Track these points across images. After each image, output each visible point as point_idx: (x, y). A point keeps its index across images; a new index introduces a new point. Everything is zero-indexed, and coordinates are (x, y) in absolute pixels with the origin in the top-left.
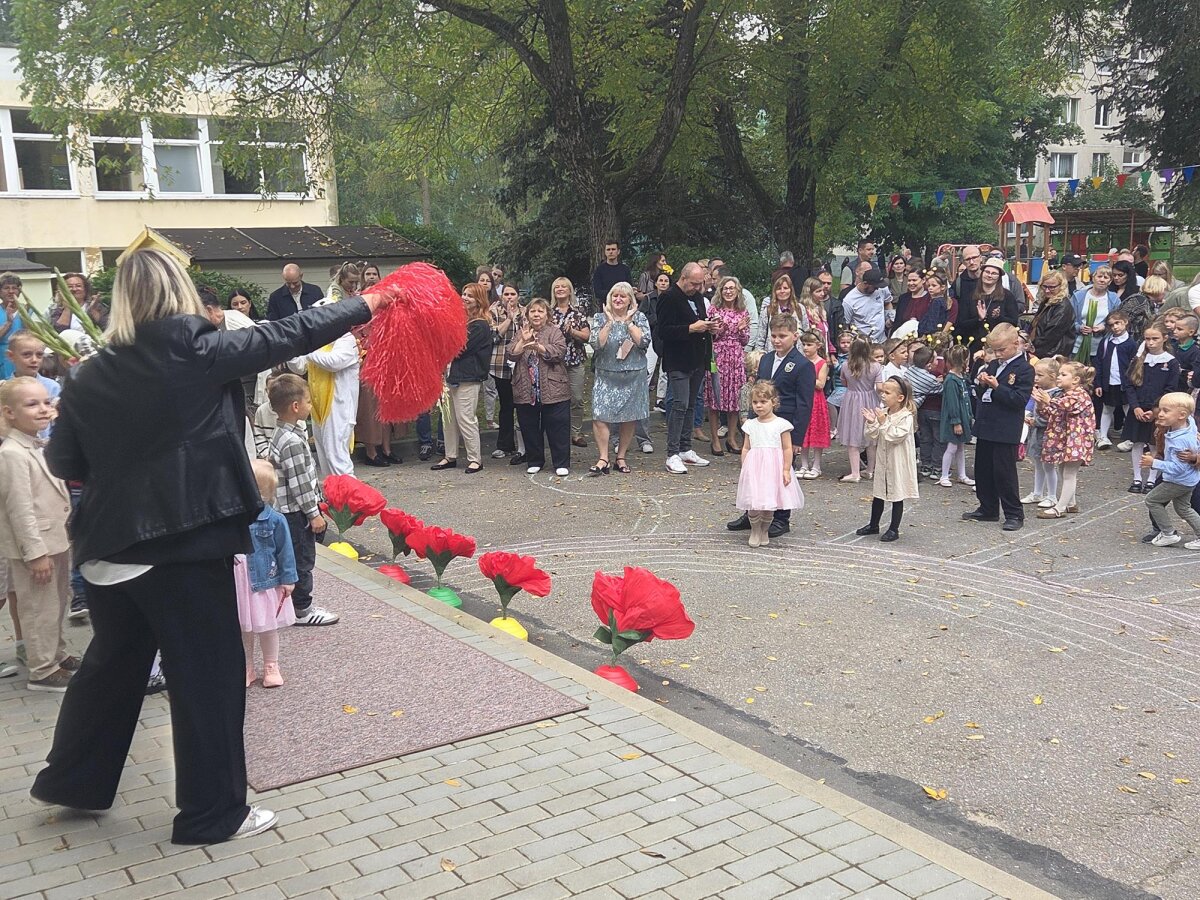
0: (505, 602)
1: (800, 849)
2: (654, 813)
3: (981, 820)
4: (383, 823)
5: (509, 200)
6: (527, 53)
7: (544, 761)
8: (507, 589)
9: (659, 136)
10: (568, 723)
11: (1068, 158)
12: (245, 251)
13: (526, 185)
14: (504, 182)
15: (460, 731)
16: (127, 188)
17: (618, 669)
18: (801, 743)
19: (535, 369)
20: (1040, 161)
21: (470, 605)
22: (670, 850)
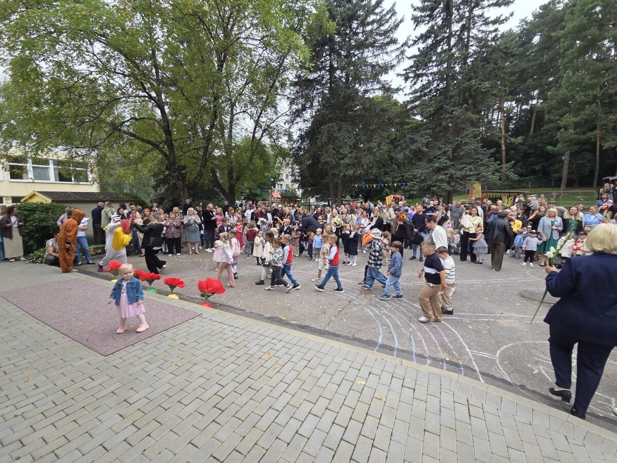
0: (172, 291)
1: (262, 338)
2: (225, 337)
3: (293, 322)
4: (150, 356)
5: (155, 188)
6: (162, 152)
7: (193, 330)
8: (172, 287)
9: (198, 175)
10: (198, 319)
11: (281, 185)
12: (72, 198)
13: (160, 184)
14: (154, 183)
15: (168, 326)
16: (21, 178)
17: (206, 303)
18: (253, 313)
19: (173, 229)
20: (276, 185)
21: (159, 292)
22: (232, 345)
